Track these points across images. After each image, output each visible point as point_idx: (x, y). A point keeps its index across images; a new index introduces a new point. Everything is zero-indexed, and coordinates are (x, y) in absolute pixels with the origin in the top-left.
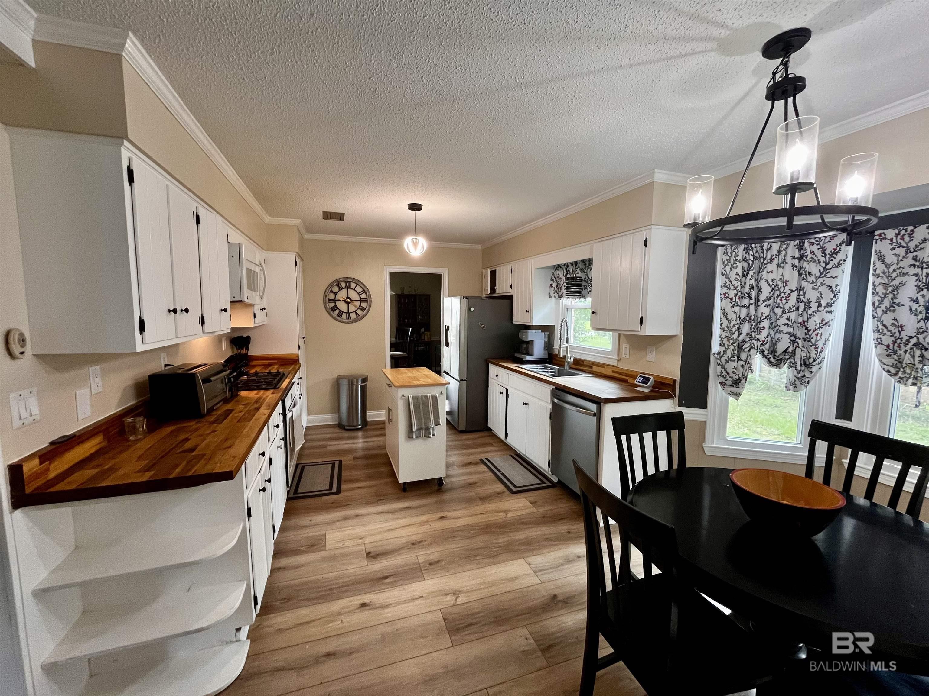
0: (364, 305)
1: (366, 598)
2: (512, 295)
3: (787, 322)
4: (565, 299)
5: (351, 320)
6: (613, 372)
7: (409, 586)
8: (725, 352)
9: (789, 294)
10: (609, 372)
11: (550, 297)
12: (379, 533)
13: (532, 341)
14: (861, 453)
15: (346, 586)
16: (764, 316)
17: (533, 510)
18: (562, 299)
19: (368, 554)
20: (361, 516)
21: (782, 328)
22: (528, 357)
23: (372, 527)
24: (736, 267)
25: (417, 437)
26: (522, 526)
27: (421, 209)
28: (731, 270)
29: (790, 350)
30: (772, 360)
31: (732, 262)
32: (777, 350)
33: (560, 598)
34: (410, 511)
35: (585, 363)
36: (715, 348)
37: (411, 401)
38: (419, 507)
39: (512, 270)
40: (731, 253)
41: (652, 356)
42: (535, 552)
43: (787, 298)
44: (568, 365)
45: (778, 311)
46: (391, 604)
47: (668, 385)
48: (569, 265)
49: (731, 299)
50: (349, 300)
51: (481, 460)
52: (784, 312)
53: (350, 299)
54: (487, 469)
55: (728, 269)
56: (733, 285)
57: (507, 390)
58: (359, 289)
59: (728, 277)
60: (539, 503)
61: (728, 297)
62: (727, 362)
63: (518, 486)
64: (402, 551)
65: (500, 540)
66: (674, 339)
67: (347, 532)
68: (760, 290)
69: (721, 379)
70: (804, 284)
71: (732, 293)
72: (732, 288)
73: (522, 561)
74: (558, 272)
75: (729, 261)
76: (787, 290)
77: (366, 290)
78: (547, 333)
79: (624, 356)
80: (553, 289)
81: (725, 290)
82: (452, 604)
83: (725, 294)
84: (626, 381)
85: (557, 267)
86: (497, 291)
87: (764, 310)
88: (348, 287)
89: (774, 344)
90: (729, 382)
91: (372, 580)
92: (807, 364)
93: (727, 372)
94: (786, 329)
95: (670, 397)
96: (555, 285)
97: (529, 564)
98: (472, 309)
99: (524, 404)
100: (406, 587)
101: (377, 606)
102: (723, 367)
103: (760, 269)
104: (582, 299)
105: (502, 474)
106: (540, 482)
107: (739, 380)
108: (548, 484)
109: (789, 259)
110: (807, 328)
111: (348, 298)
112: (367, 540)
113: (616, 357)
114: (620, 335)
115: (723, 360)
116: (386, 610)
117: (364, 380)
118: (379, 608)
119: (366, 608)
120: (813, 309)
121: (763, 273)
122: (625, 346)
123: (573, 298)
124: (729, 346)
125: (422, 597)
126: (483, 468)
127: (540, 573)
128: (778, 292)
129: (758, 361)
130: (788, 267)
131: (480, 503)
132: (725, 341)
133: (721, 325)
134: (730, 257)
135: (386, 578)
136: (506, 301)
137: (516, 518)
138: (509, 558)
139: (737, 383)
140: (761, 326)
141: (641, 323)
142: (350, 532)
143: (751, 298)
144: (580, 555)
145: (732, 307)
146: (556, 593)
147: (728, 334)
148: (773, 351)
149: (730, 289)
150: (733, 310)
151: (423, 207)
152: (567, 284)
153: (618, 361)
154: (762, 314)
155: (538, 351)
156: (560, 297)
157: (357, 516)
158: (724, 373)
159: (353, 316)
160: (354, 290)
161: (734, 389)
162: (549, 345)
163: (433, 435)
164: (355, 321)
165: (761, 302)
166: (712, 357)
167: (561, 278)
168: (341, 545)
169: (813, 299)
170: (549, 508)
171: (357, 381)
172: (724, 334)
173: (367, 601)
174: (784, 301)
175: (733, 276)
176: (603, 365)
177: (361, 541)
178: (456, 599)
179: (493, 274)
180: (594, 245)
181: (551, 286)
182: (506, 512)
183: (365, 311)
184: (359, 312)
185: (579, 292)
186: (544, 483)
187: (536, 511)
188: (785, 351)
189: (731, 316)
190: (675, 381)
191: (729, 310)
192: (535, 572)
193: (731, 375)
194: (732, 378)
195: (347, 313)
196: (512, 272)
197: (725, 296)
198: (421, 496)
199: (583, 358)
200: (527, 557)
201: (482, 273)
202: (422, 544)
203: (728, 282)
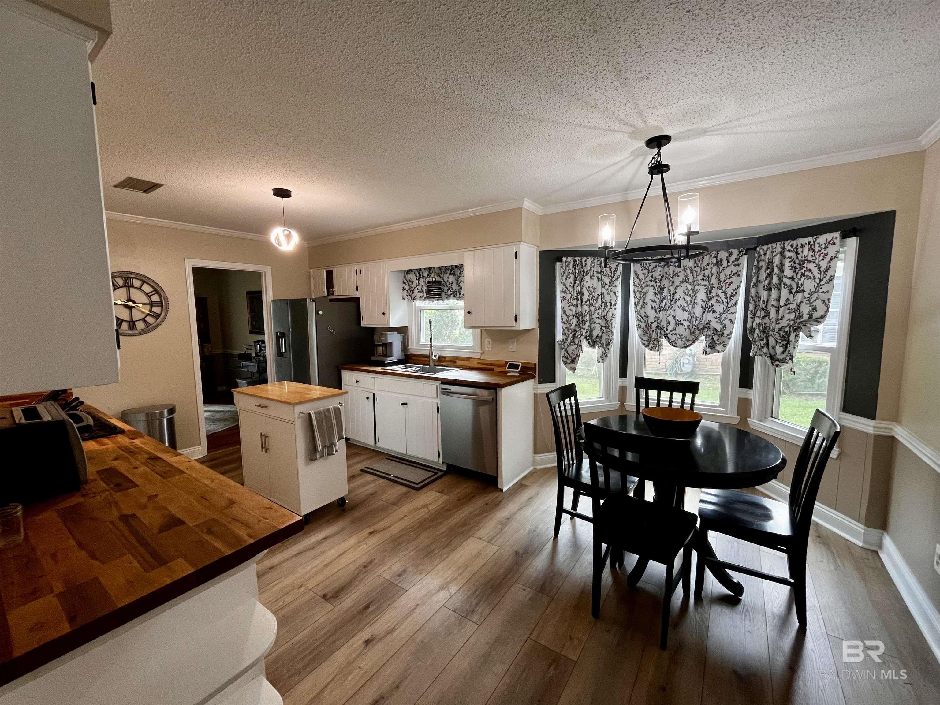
0: (157, 310)
1: (366, 634)
2: (359, 298)
3: (598, 316)
4: (418, 301)
5: (137, 332)
6: (478, 363)
7: (398, 602)
8: (566, 339)
9: (597, 297)
10: (474, 364)
11: (404, 299)
12: (317, 573)
13: (391, 344)
14: (662, 392)
15: (330, 636)
16: (587, 312)
17: (445, 497)
18: (415, 301)
19: (324, 597)
20: (277, 565)
21: (596, 320)
22: (389, 360)
23: (301, 571)
24: (570, 278)
25: (321, 457)
26: (448, 513)
27: (290, 196)
28: (566, 279)
29: (600, 335)
30: (591, 342)
31: (567, 274)
32: (593, 335)
33: (521, 552)
34: (330, 541)
35: (447, 359)
36: (559, 336)
37: (313, 417)
38: (337, 533)
39: (356, 271)
40: (566, 267)
41: (513, 347)
42: (476, 528)
43: (597, 300)
44: (432, 362)
45: (592, 308)
46: (395, 626)
47: (530, 368)
48: (423, 270)
49: (568, 300)
50: (130, 304)
51: (361, 470)
52: (595, 309)
53: (134, 302)
54: (375, 477)
55: (564, 278)
56: (569, 291)
57: (374, 394)
58: (147, 288)
59: (564, 285)
60: (446, 490)
61: (565, 299)
62: (568, 346)
63: (417, 482)
64: (361, 577)
65: (443, 530)
66: (531, 332)
67: (275, 588)
68: (583, 294)
69: (564, 359)
70: (604, 291)
71: (568, 297)
72: (568, 292)
73: (472, 538)
74: (409, 276)
75: (564, 273)
76: (596, 294)
77: (159, 289)
78: (403, 335)
79: (487, 349)
80: (405, 291)
81: (563, 294)
82: (449, 597)
83: (563, 297)
84: (492, 370)
85: (409, 272)
86: (336, 293)
87: (586, 308)
88: (128, 285)
89: (591, 331)
90: (569, 361)
91: (354, 617)
92: (608, 345)
93: (568, 354)
94: (598, 321)
95: (534, 377)
96: (407, 288)
97: (480, 539)
98: (321, 313)
99: (402, 404)
100: (394, 605)
101: (382, 635)
102: (566, 350)
103: (582, 279)
104: (441, 302)
105: (394, 476)
106: (433, 474)
107: (575, 358)
108: (440, 473)
109: (595, 274)
110: (606, 320)
111: (129, 300)
112: (310, 585)
113: (479, 351)
114: (481, 330)
115: (566, 345)
116: (395, 634)
117: (172, 411)
118: (386, 635)
119: (372, 643)
120: (609, 307)
121: (584, 282)
122: (487, 341)
123: (429, 301)
124: (569, 334)
125: (418, 605)
126: (370, 477)
127: (494, 540)
128: (591, 296)
129: (584, 344)
130: (595, 278)
131: (395, 508)
132: (566, 331)
133: (562, 319)
134: (565, 270)
135: (367, 607)
136: (352, 304)
137: (439, 508)
138: (461, 541)
139: (574, 361)
140: (585, 319)
141: (516, 320)
142: (280, 586)
143: (578, 300)
144: (508, 516)
145: (569, 306)
146: (516, 549)
147: (568, 326)
148: (591, 336)
149: (566, 293)
150: (570, 308)
151: (292, 194)
152: (428, 287)
153: (481, 354)
154: (585, 311)
155: (397, 353)
156: (414, 299)
157: (271, 568)
158: (567, 354)
159: (140, 325)
160: (139, 289)
161: (572, 366)
162: (405, 346)
163: (336, 451)
164: (143, 332)
165: (584, 303)
166: (557, 345)
167: (412, 282)
168: (281, 603)
169: (608, 301)
170: (457, 491)
171: (162, 414)
172: (565, 326)
173: (367, 637)
174: (595, 302)
175: (568, 285)
176: (468, 359)
177: (302, 589)
178: (449, 592)
179: (330, 274)
180: (466, 253)
181: (404, 289)
182: (425, 506)
183: (160, 319)
184: (150, 320)
185: (440, 295)
186: (437, 473)
187: (449, 497)
188: (597, 336)
189: (569, 313)
190: (535, 364)
191: (567, 308)
192: (489, 542)
193: (571, 355)
194: (571, 357)
195: (129, 322)
196: (356, 274)
197: (564, 298)
198: (329, 522)
199: (444, 355)
200: (474, 534)
201: (310, 273)
202: (374, 563)
203: (565, 289)
